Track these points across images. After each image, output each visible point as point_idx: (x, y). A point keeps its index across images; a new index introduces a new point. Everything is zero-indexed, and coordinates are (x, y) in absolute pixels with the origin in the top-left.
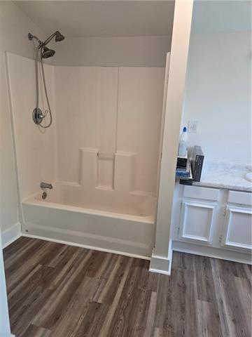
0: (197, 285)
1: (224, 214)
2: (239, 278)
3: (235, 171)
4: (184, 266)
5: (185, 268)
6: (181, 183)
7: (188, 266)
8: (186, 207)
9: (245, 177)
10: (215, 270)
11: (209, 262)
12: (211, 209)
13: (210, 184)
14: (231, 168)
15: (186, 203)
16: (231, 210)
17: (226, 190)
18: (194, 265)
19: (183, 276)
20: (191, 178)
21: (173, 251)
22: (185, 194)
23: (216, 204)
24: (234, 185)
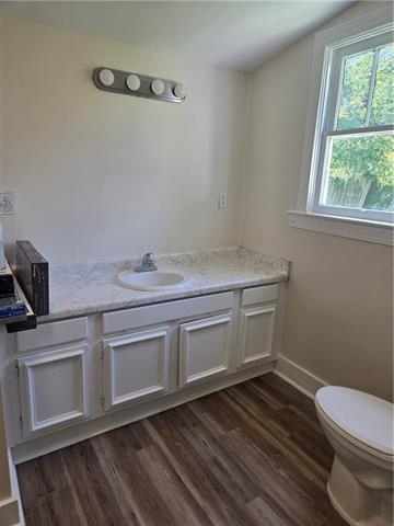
0: (84, 509)
1: (102, 356)
2: (144, 450)
3: (99, 273)
4: (47, 486)
5: (53, 490)
6: (9, 332)
7: (55, 483)
8: (29, 370)
9: (117, 282)
10: (105, 457)
11: (91, 448)
12: (79, 356)
13: (68, 312)
14: (92, 271)
15: (27, 364)
16: (112, 345)
17: (97, 315)
18: (66, 473)
19: (52, 512)
20: (31, 313)
21: (16, 466)
22: (21, 348)
23: (84, 344)
24: (108, 302)
